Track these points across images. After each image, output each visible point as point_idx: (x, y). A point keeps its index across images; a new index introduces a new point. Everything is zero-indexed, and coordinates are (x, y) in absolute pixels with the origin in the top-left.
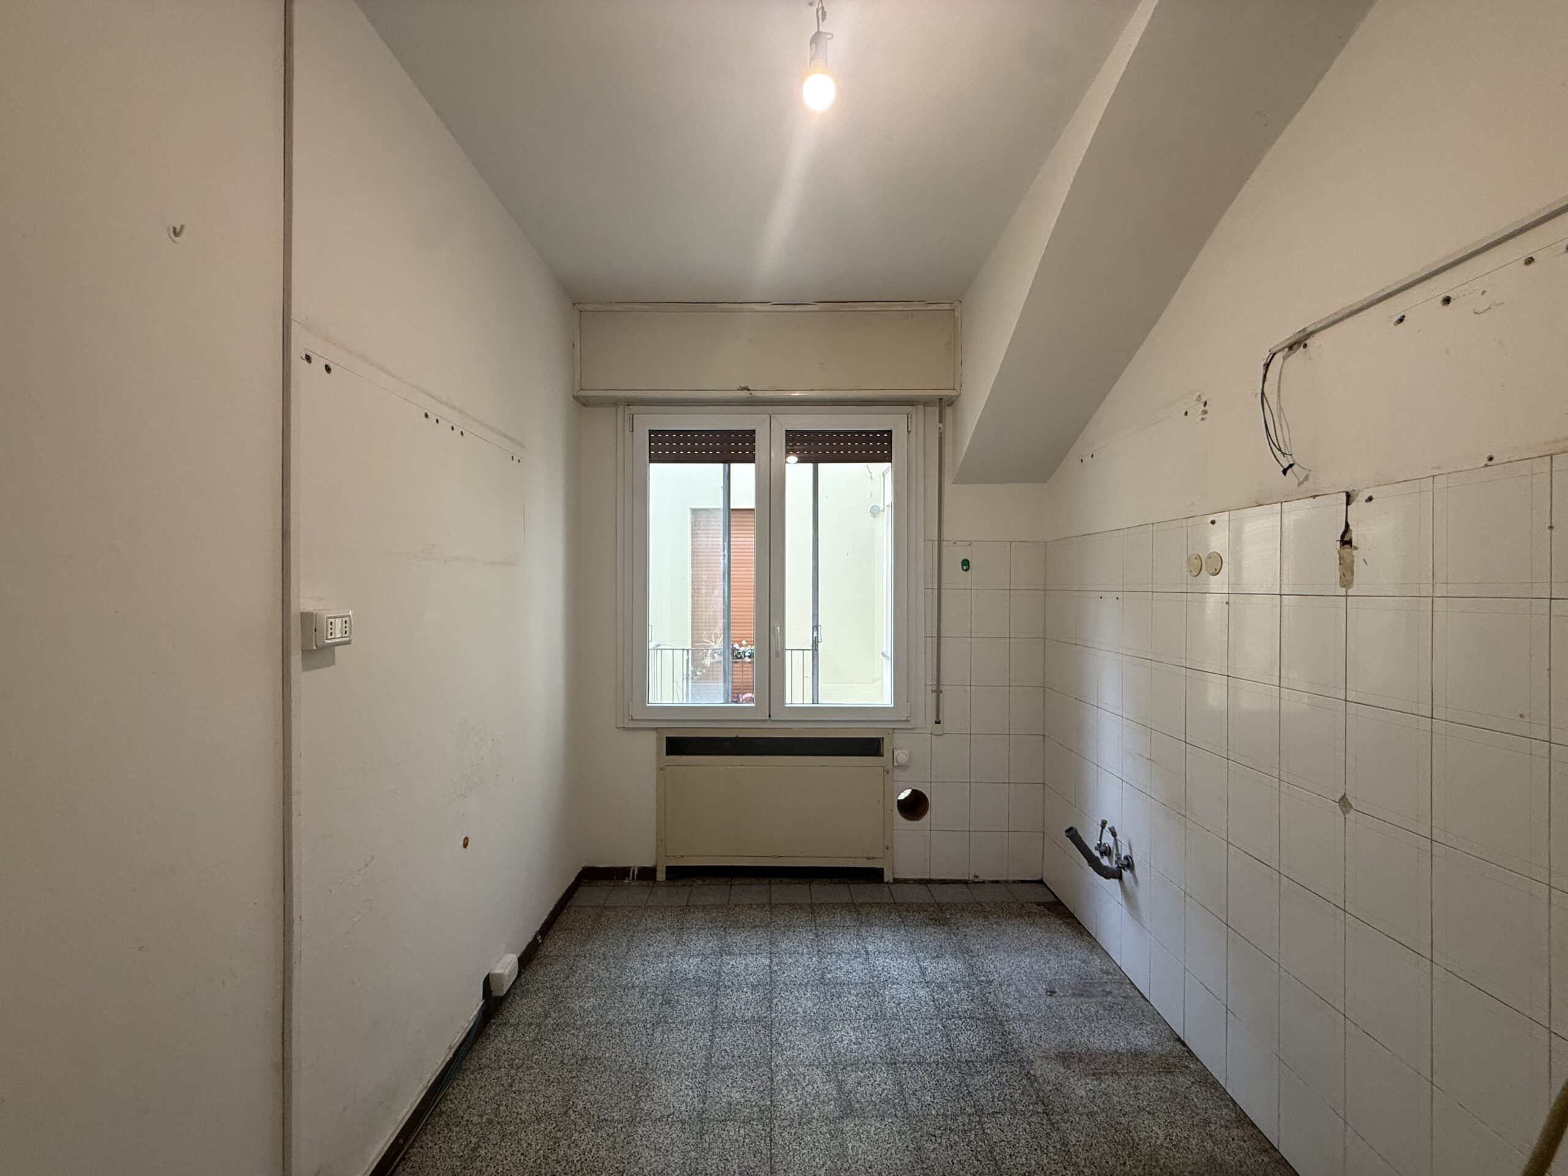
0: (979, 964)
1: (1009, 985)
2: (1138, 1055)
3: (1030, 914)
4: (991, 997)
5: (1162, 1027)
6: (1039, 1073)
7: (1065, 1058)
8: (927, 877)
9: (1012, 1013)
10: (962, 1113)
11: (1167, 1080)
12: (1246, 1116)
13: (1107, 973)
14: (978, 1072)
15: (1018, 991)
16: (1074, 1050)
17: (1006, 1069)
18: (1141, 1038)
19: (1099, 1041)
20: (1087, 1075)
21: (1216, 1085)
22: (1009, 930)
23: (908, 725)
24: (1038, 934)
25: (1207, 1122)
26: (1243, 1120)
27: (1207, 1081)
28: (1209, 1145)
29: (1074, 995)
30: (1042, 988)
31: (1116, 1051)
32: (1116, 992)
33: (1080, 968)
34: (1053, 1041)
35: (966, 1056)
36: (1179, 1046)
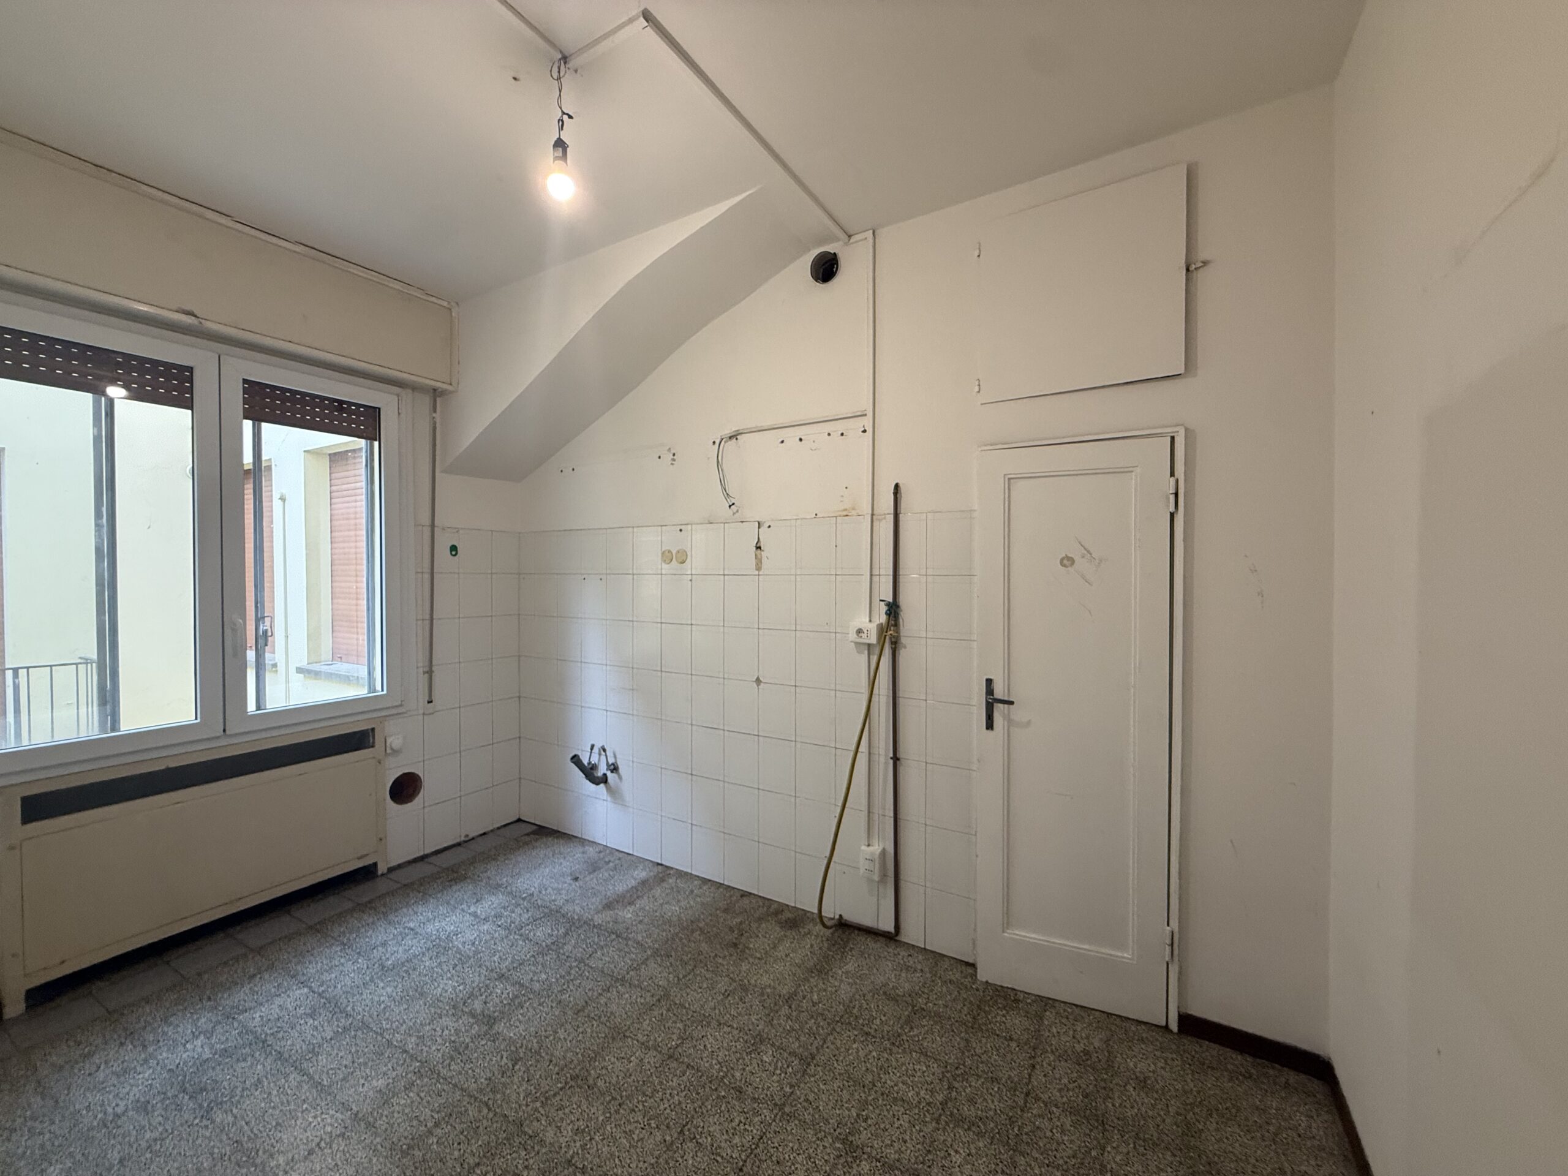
0: (514, 889)
1: (546, 890)
2: (644, 883)
3: (526, 843)
4: (540, 902)
5: (647, 863)
6: (600, 922)
7: (608, 906)
8: (422, 853)
9: (559, 902)
10: (571, 969)
11: (665, 885)
12: (705, 879)
13: (600, 852)
14: (565, 944)
15: (553, 889)
16: (611, 899)
17: (580, 932)
18: (641, 874)
19: (621, 888)
20: (626, 907)
21: (686, 873)
22: (520, 859)
23: (400, 710)
24: (543, 850)
25: (692, 891)
26: (705, 881)
27: (681, 874)
28: (698, 899)
29: (590, 873)
30: (568, 879)
31: (632, 887)
32: (612, 860)
33: (583, 857)
34: (596, 902)
35: (549, 941)
36: (660, 867)
